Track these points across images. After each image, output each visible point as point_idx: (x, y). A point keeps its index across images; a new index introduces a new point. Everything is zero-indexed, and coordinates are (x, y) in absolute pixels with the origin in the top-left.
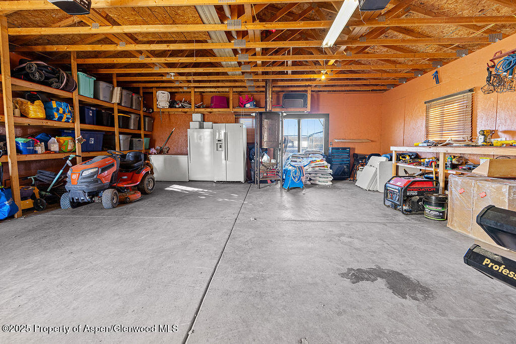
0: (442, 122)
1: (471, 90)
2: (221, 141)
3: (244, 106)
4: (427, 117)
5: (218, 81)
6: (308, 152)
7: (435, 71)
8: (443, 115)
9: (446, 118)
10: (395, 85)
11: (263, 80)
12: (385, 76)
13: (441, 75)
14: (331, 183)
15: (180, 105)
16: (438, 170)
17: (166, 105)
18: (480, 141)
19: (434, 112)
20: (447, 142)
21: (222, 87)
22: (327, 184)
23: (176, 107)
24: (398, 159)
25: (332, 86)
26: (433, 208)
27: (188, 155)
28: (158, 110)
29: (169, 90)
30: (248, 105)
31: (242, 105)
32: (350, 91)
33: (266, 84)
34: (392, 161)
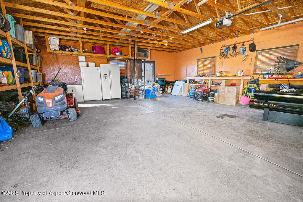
0: (204, 68)
1: (215, 57)
2: (106, 75)
3: (116, 54)
4: (198, 65)
5: (93, 35)
6: (148, 81)
7: (201, 47)
8: (204, 65)
9: (205, 66)
10: (181, 51)
11: (132, 41)
12: (181, 46)
13: (203, 49)
14: (161, 95)
15: (69, 49)
16: (208, 85)
17: (57, 48)
18: (218, 74)
19: (201, 64)
20: (207, 75)
21: (96, 40)
22: (160, 95)
23: (66, 51)
24: (189, 82)
25: (161, 48)
26: (211, 98)
27: (82, 84)
28: (51, 51)
29: (59, 37)
30: (117, 54)
31: (114, 53)
32: (163, 51)
33: (134, 43)
34: (187, 83)
